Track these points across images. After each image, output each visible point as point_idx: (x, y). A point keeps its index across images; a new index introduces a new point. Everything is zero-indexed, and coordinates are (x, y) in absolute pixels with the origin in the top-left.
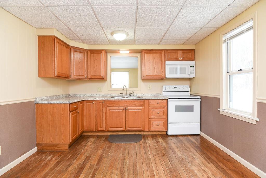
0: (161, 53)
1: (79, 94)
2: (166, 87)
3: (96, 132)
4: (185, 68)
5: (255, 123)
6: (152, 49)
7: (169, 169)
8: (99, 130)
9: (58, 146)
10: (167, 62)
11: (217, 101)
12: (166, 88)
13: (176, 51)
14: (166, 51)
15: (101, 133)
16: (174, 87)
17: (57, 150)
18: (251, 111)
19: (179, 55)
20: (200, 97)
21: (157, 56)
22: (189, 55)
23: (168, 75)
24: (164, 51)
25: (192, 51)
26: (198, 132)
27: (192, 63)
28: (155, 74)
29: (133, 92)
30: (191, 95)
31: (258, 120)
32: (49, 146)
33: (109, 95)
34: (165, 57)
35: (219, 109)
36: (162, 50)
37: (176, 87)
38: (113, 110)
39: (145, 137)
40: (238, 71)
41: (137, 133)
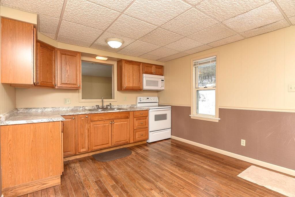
0: (139, 65)
1: (34, 108)
2: (140, 98)
3: (75, 155)
4: (158, 82)
5: (218, 121)
6: (131, 61)
7: (176, 165)
8: (81, 151)
9: (45, 183)
10: (144, 75)
11: (188, 109)
12: (141, 100)
13: (150, 65)
14: (143, 63)
15: (81, 155)
16: (147, 98)
17: (43, 189)
18: (214, 114)
19: (153, 69)
20: (171, 107)
21: (136, 67)
22: (160, 70)
23: (145, 87)
24: (141, 64)
25: (161, 67)
26: (169, 136)
27: (163, 77)
28: (135, 85)
29: (110, 104)
30: (159, 106)
31: (220, 119)
32: (29, 186)
33: (81, 109)
34: (143, 70)
35: (190, 115)
36: (140, 63)
37: (148, 98)
38: (98, 125)
39: (131, 149)
40: (204, 87)
41: (122, 147)
